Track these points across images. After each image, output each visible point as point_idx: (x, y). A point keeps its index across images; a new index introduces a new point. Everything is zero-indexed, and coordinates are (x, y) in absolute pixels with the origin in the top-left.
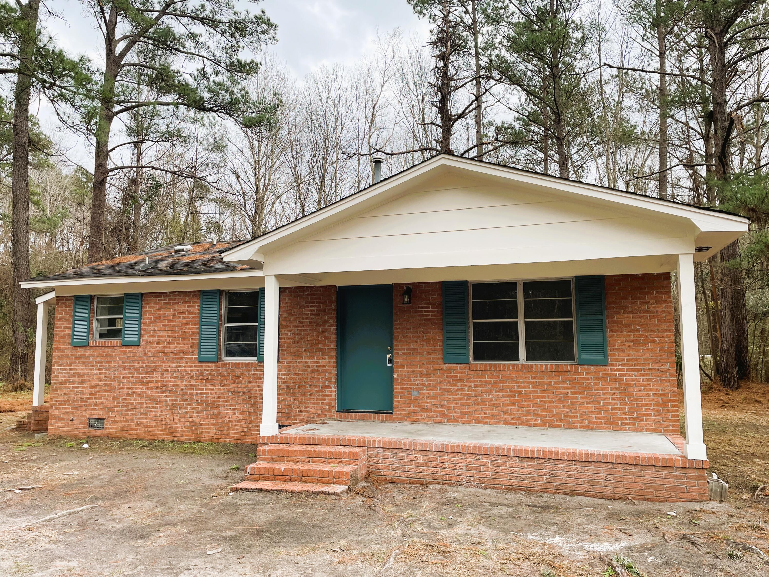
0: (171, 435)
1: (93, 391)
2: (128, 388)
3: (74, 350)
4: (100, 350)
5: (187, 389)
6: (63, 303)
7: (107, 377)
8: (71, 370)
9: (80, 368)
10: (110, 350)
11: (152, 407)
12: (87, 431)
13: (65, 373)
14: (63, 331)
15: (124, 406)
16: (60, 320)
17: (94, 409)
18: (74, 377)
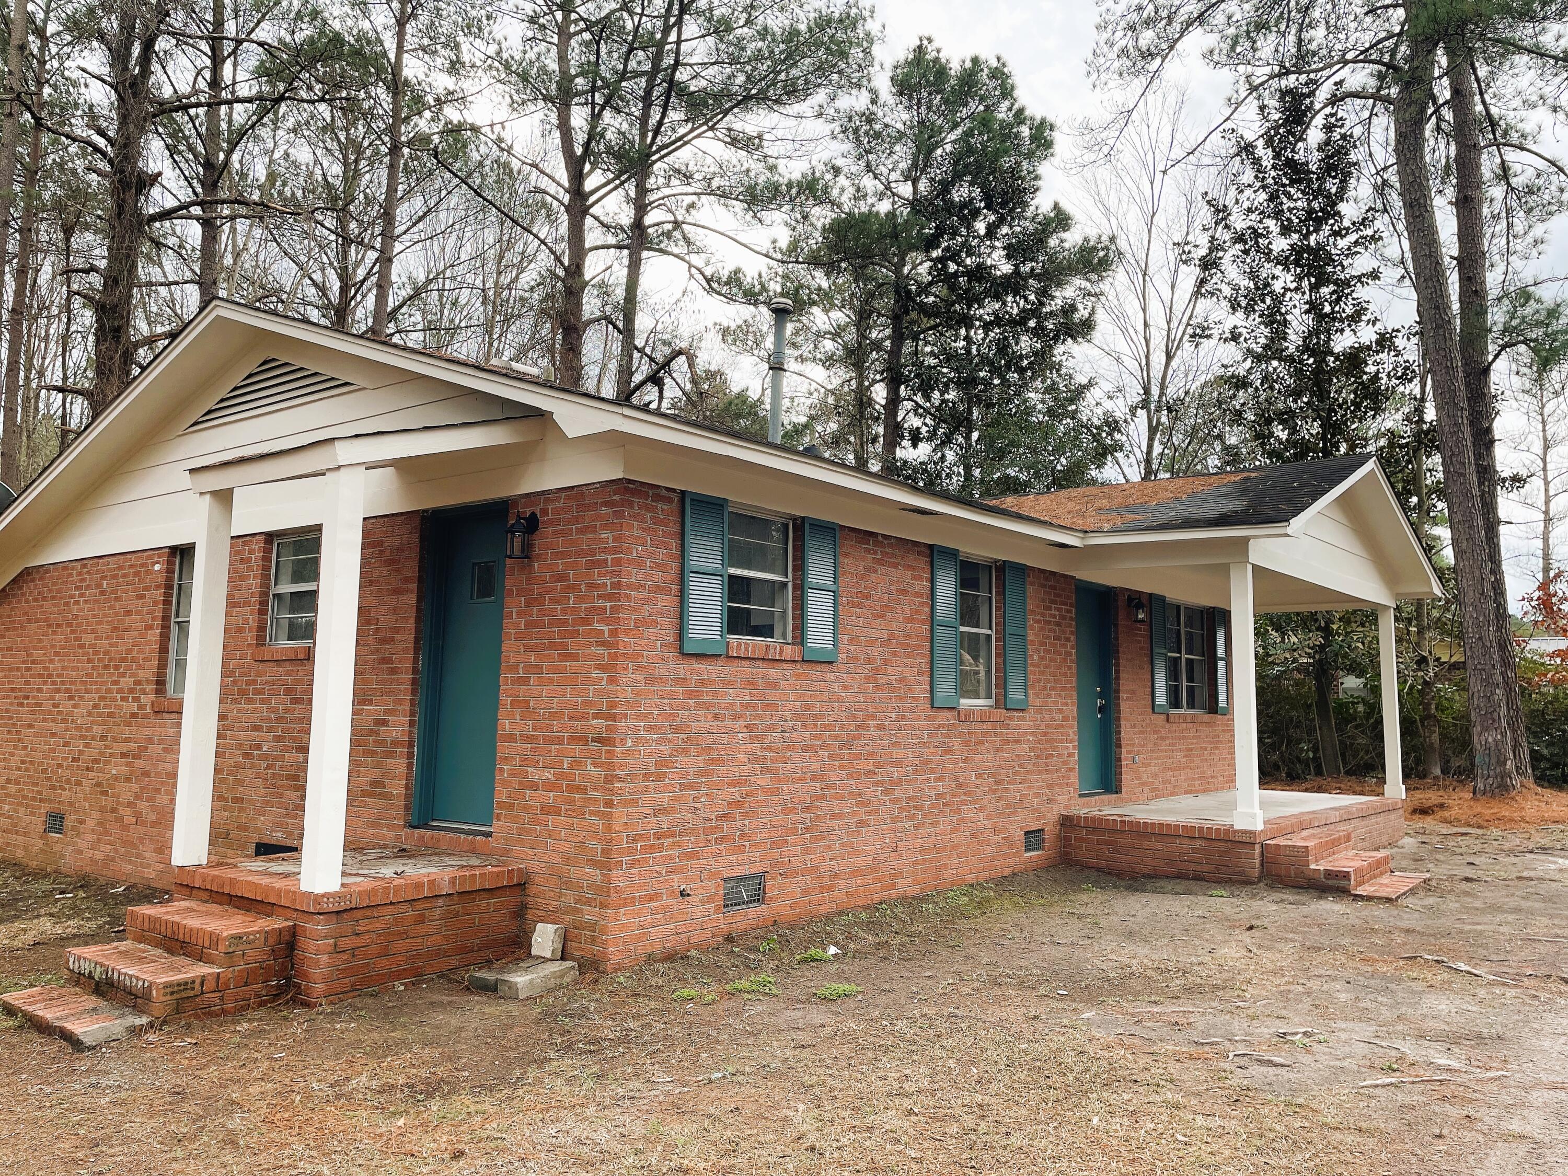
0: (893, 886)
1: (735, 793)
2: (813, 778)
3: (682, 668)
4: (747, 669)
5: (915, 771)
6: (648, 508)
7: (770, 749)
8: (676, 729)
9: (703, 723)
10: (773, 673)
11: (861, 823)
12: (723, 922)
13: (659, 742)
14: (648, 601)
15: (807, 829)
16: (639, 563)
17: (741, 849)
18: (686, 752)
